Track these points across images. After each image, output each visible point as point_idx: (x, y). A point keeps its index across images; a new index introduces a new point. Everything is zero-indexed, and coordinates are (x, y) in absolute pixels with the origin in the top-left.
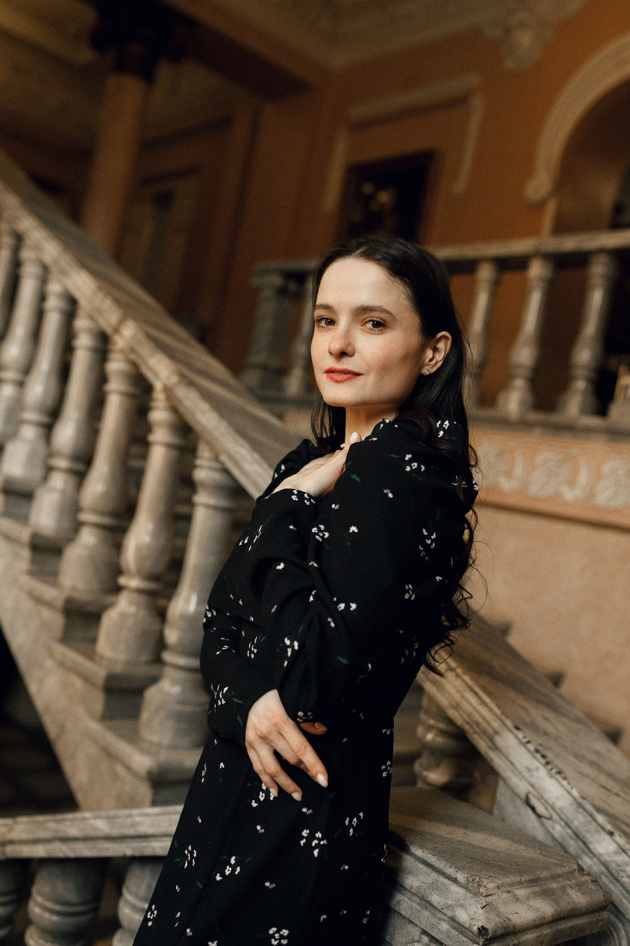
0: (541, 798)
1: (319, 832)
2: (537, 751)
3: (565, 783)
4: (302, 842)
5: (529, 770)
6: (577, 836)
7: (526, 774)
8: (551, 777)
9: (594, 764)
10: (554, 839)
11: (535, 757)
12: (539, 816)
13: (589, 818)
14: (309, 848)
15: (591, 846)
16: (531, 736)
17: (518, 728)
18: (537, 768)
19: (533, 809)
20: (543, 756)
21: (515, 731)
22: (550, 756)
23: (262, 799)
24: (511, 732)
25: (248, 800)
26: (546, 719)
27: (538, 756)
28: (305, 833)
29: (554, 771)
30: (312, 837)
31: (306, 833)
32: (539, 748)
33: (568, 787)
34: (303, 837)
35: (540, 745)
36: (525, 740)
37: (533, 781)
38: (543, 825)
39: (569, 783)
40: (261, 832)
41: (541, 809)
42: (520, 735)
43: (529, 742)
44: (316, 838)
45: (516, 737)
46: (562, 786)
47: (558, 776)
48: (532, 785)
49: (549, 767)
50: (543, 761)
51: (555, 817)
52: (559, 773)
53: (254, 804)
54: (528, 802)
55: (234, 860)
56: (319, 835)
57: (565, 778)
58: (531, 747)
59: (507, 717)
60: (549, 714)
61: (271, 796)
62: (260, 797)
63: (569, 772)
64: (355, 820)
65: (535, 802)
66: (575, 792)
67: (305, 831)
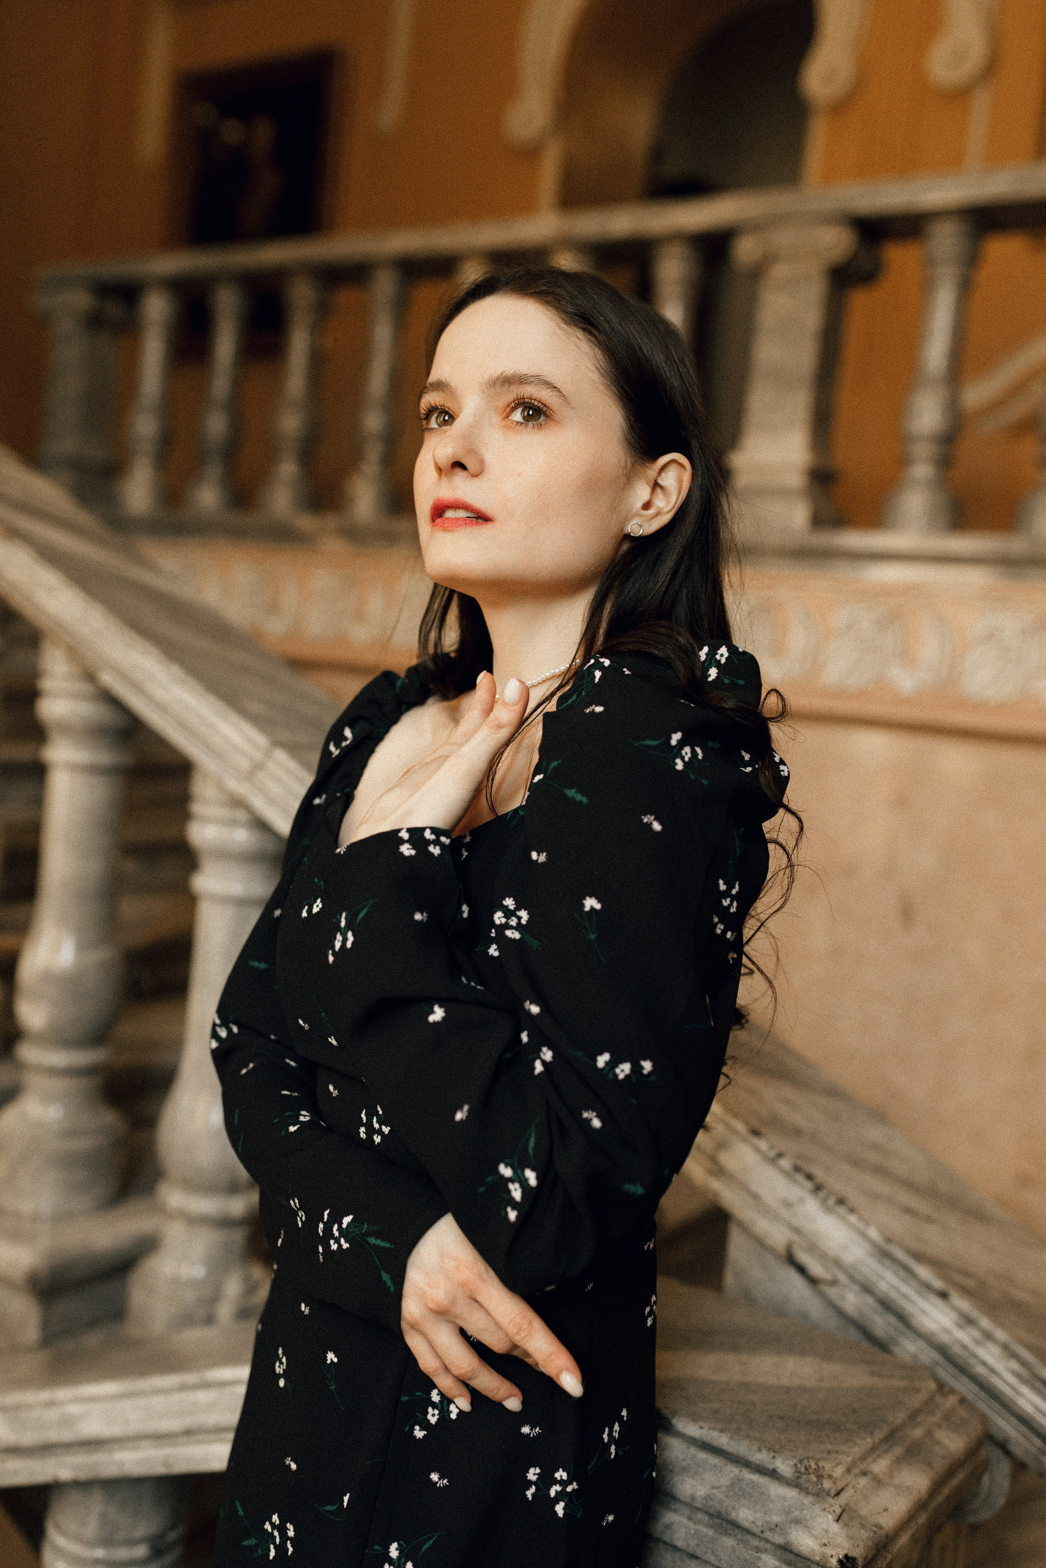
0: (813, 1248)
1: (561, 1470)
2: (797, 1169)
3: (853, 1219)
4: (529, 1493)
5: (788, 1205)
6: (886, 1305)
7: (784, 1212)
8: (829, 1210)
9: (880, 1171)
10: (841, 1314)
11: (795, 1182)
12: (813, 1281)
13: (902, 1273)
14: (544, 1502)
15: (914, 1322)
16: (782, 1144)
17: (756, 1133)
18: (802, 1201)
19: (802, 1270)
20: (809, 1177)
21: (755, 1140)
22: (819, 1173)
23: (433, 1420)
24: (744, 1140)
25: (407, 1428)
26: (787, 1102)
27: (800, 1178)
28: (532, 1474)
29: (832, 1201)
30: (546, 1480)
31: (534, 1474)
32: (800, 1163)
33: (860, 1225)
34: (530, 1483)
35: (798, 1156)
36: (772, 1154)
37: (796, 1222)
38: (822, 1295)
39: (861, 1218)
40: (442, 1485)
41: (816, 1268)
42: (763, 1145)
43: (780, 1155)
44: (556, 1482)
45: (757, 1150)
46: (848, 1224)
47: (841, 1210)
48: (797, 1231)
49: (822, 1194)
50: (809, 1185)
51: (843, 1278)
52: (841, 1202)
53: (419, 1433)
54: (791, 1260)
55: (397, 1549)
56: (561, 1475)
57: (852, 1210)
58: (785, 1163)
59: (736, 1116)
60: (789, 1092)
61: (451, 1412)
62: (429, 1417)
63: (855, 1199)
64: (617, 1427)
65: (804, 1258)
66: (873, 1233)
67: (532, 1470)
